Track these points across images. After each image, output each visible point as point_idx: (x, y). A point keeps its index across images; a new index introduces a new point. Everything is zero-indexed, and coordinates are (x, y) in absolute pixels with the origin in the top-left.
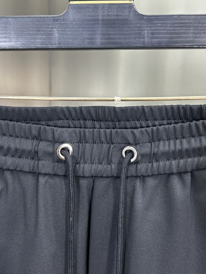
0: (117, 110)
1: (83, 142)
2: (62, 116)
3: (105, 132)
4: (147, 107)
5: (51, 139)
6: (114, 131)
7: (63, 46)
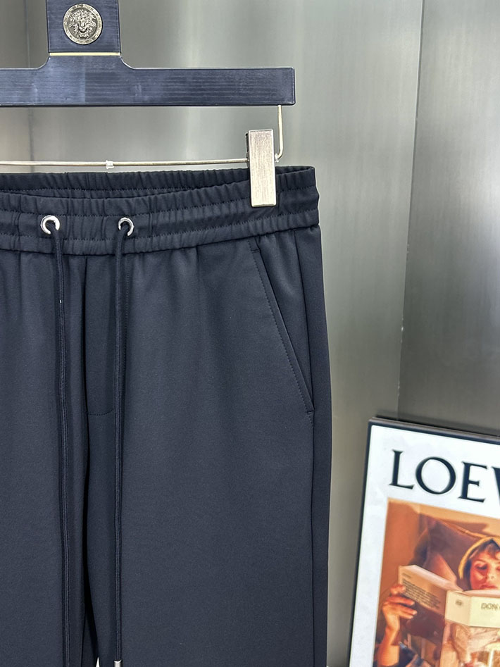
0: (110, 177)
1: (72, 214)
2: (45, 184)
3: (97, 202)
4: (144, 173)
5: (33, 211)
6: (106, 200)
7: (43, 103)
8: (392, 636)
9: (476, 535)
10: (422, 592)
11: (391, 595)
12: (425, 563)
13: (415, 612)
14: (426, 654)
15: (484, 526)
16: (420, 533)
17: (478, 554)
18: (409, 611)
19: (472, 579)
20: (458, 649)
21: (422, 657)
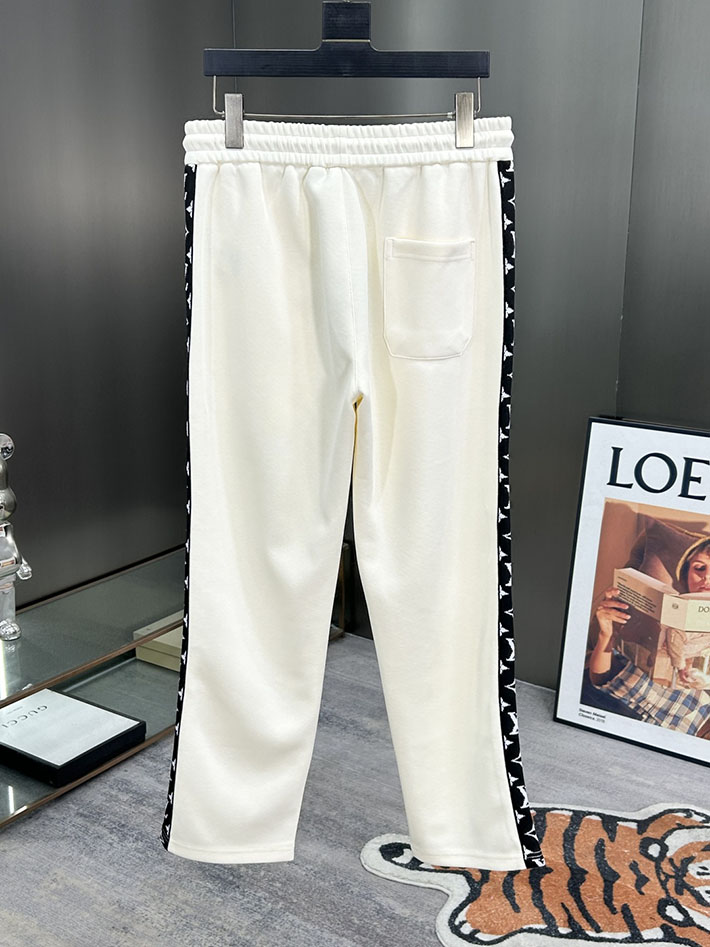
8: (605, 642)
9: (696, 534)
10: (637, 595)
11: (605, 599)
12: (642, 566)
13: (629, 617)
14: (639, 661)
15: (704, 524)
16: (638, 533)
17: (697, 554)
18: (624, 615)
19: (690, 582)
20: (673, 655)
21: (636, 664)
